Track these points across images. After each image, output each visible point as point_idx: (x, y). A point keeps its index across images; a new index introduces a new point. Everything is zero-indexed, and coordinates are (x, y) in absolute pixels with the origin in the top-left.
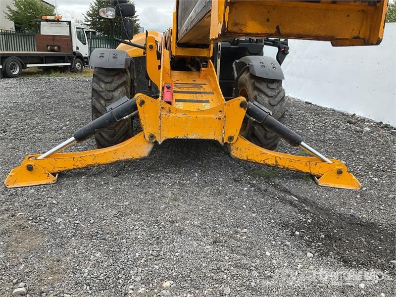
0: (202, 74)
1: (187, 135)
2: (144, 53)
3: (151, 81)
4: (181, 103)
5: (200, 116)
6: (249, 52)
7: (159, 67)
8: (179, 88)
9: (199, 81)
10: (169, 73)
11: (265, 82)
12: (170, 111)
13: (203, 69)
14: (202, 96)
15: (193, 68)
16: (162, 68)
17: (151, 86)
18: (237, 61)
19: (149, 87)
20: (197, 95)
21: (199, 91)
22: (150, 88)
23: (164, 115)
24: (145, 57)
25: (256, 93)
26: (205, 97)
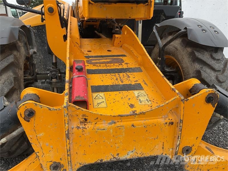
0: (115, 41)
1: (118, 154)
2: (43, 20)
3: (56, 57)
4: (102, 94)
5: (139, 122)
6: (165, 15)
7: (65, 37)
8: (94, 64)
9: (116, 51)
10: (79, 43)
11: (207, 51)
12: (86, 120)
13: (117, 36)
14: (129, 77)
15: (101, 35)
16: (68, 38)
17: (56, 63)
18: (158, 25)
19: (53, 64)
20: (121, 74)
21: (120, 67)
22: (55, 64)
23: (75, 130)
24: (44, 26)
25: (197, 66)
26: (133, 78)
